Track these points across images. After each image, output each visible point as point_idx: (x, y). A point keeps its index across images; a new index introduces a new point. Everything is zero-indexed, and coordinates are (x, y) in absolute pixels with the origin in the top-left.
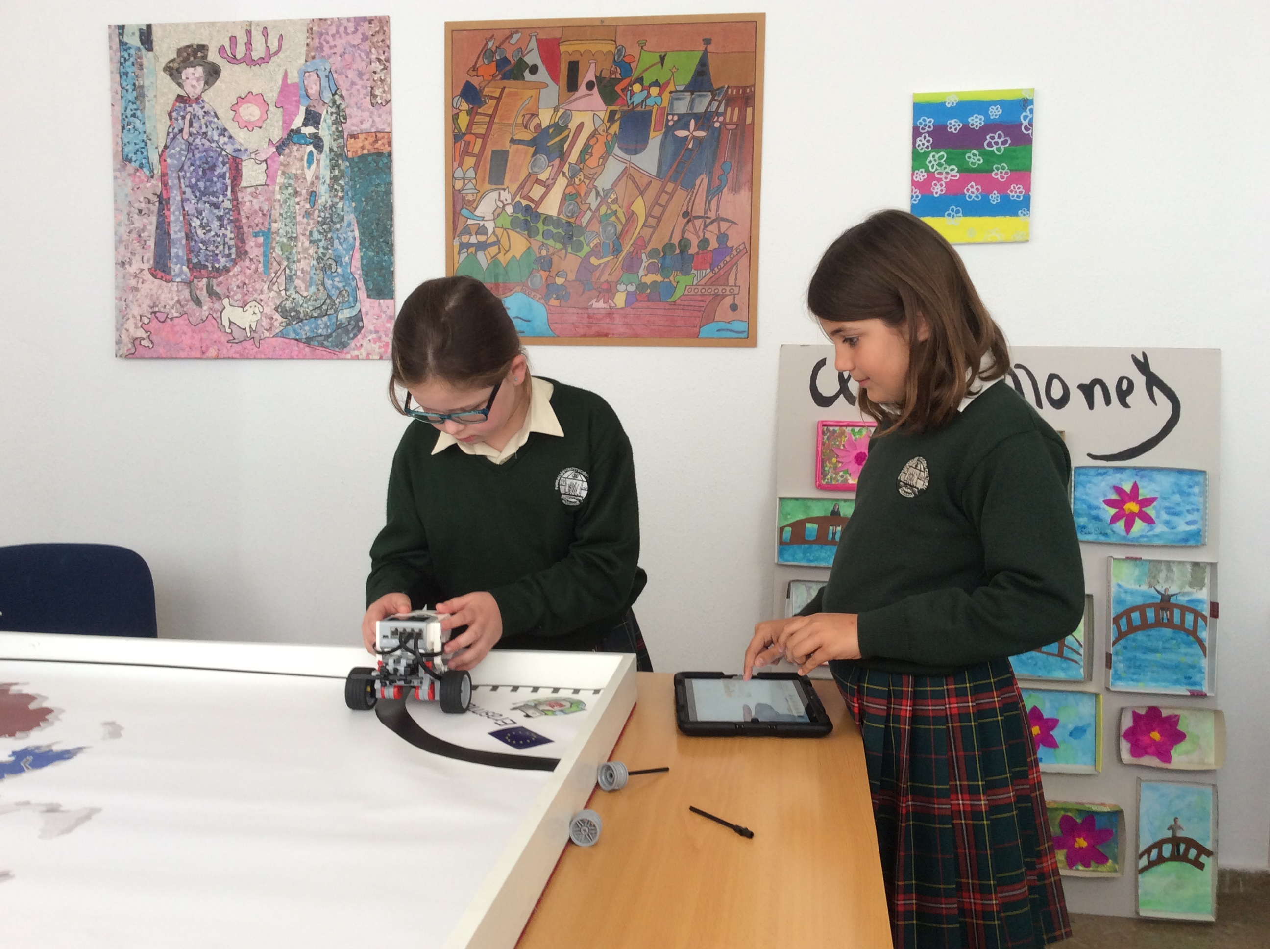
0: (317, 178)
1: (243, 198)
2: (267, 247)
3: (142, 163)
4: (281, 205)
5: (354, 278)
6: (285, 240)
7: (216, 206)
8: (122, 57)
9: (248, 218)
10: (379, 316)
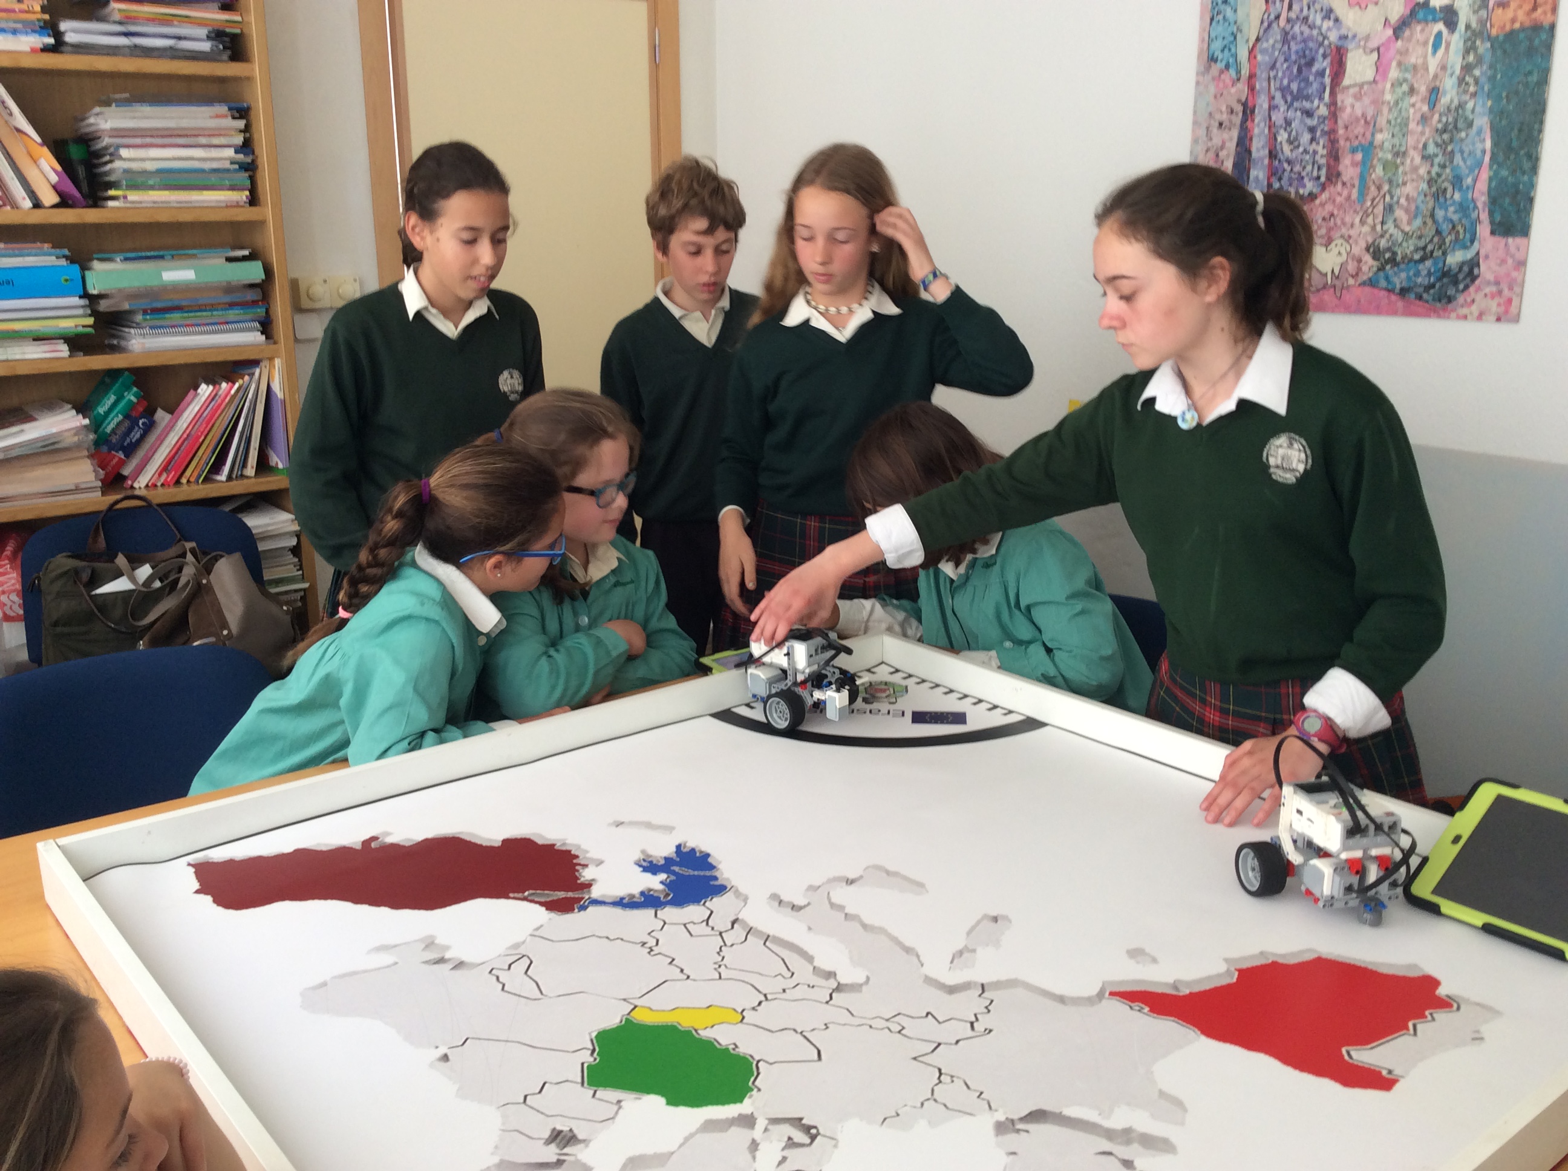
1: (1342, 102)
3: (1228, 63)
4: (1390, 110)
6: (1389, 156)
7: (1309, 114)
9: (1346, 127)
10: (1503, 262)
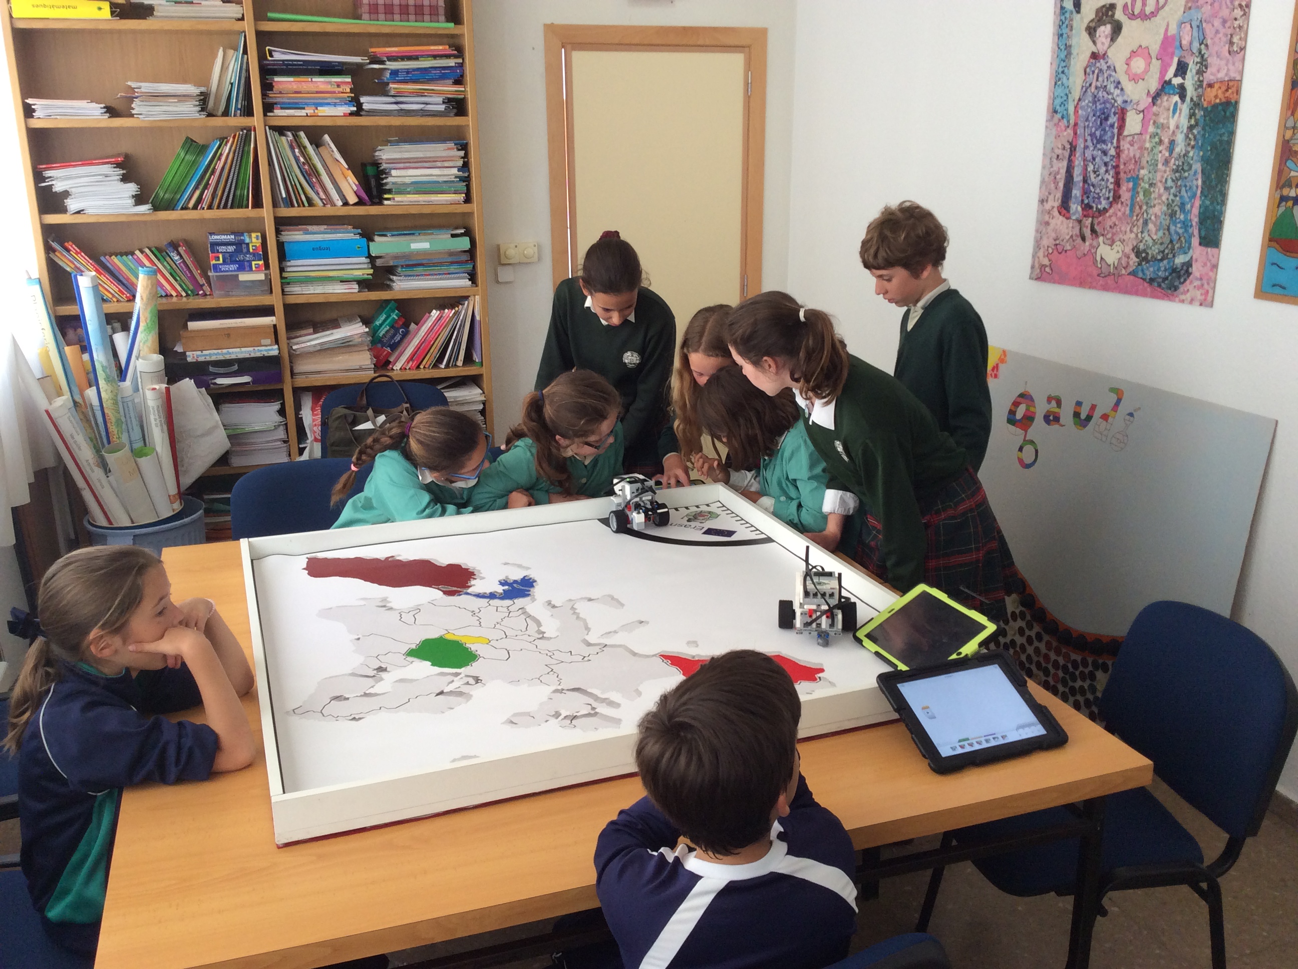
0: (1177, 127)
1: (1123, 146)
2: (1134, 191)
3: (1063, 115)
4: (1148, 154)
5: (1191, 226)
7: (1105, 153)
8: (1061, 20)
9: (1125, 164)
10: (1205, 264)
